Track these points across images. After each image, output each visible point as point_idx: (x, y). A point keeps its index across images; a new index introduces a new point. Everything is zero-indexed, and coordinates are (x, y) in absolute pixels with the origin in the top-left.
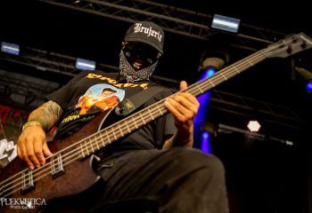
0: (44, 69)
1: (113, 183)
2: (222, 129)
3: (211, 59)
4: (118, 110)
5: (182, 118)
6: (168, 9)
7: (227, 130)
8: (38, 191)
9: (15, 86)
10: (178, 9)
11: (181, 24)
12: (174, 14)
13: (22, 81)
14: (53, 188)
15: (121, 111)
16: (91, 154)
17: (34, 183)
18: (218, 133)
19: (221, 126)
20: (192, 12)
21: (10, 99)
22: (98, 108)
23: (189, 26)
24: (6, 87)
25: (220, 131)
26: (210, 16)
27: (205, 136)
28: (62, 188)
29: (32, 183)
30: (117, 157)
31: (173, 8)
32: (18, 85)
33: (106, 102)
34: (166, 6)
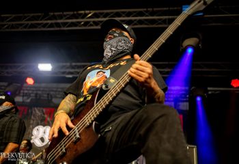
0: (71, 76)
1: (114, 140)
2: (211, 91)
3: (188, 40)
4: (104, 86)
5: (142, 79)
6: (147, 11)
7: (215, 91)
8: (68, 154)
9: (54, 93)
10: (155, 9)
11: (160, 20)
12: (152, 14)
13: (58, 88)
14: (76, 150)
15: (107, 87)
16: (92, 121)
17: (66, 150)
18: (208, 95)
19: (209, 89)
20: (165, 9)
21: (52, 102)
22: (94, 87)
23: (165, 20)
24: (48, 94)
25: (210, 93)
26: (179, 8)
27: (199, 99)
28: (81, 148)
29: (64, 150)
30: (114, 121)
31: (150, 9)
32: (56, 91)
33: (98, 81)
34: (145, 9)
